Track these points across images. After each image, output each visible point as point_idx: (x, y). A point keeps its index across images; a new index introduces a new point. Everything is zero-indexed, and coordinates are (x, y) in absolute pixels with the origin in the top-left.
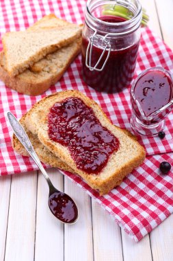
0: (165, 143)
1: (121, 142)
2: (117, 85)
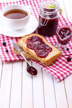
0: (69, 52)
1: (53, 49)
2: (51, 34)
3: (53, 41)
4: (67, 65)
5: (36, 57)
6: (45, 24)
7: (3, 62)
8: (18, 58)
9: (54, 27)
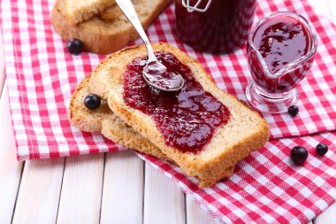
0: (299, 123)
1: (232, 112)
2: (226, 43)
3: (232, 74)
4: (291, 181)
5: (162, 146)
6: (202, 6)
7: (24, 163)
8: (88, 143)
9: (238, 14)
